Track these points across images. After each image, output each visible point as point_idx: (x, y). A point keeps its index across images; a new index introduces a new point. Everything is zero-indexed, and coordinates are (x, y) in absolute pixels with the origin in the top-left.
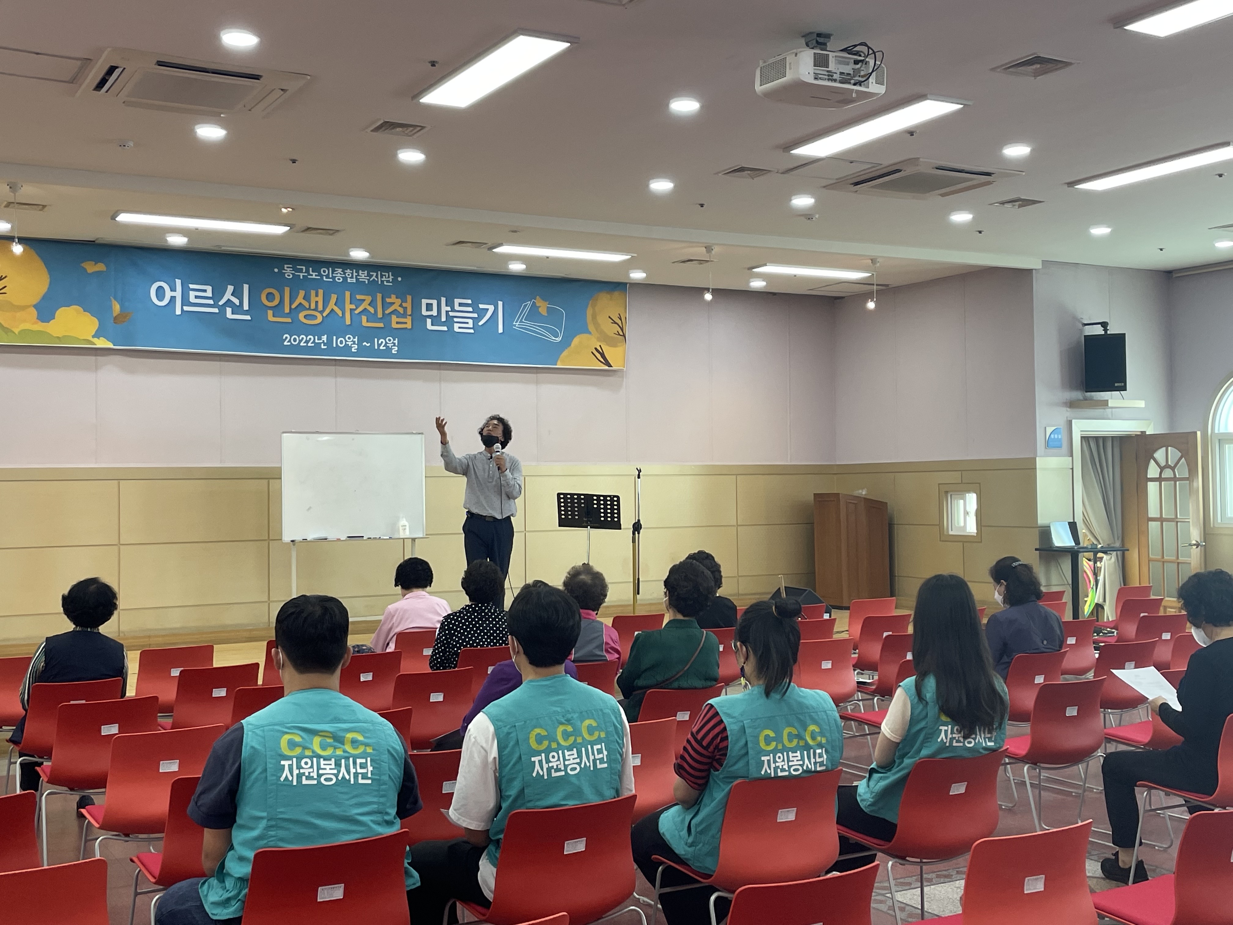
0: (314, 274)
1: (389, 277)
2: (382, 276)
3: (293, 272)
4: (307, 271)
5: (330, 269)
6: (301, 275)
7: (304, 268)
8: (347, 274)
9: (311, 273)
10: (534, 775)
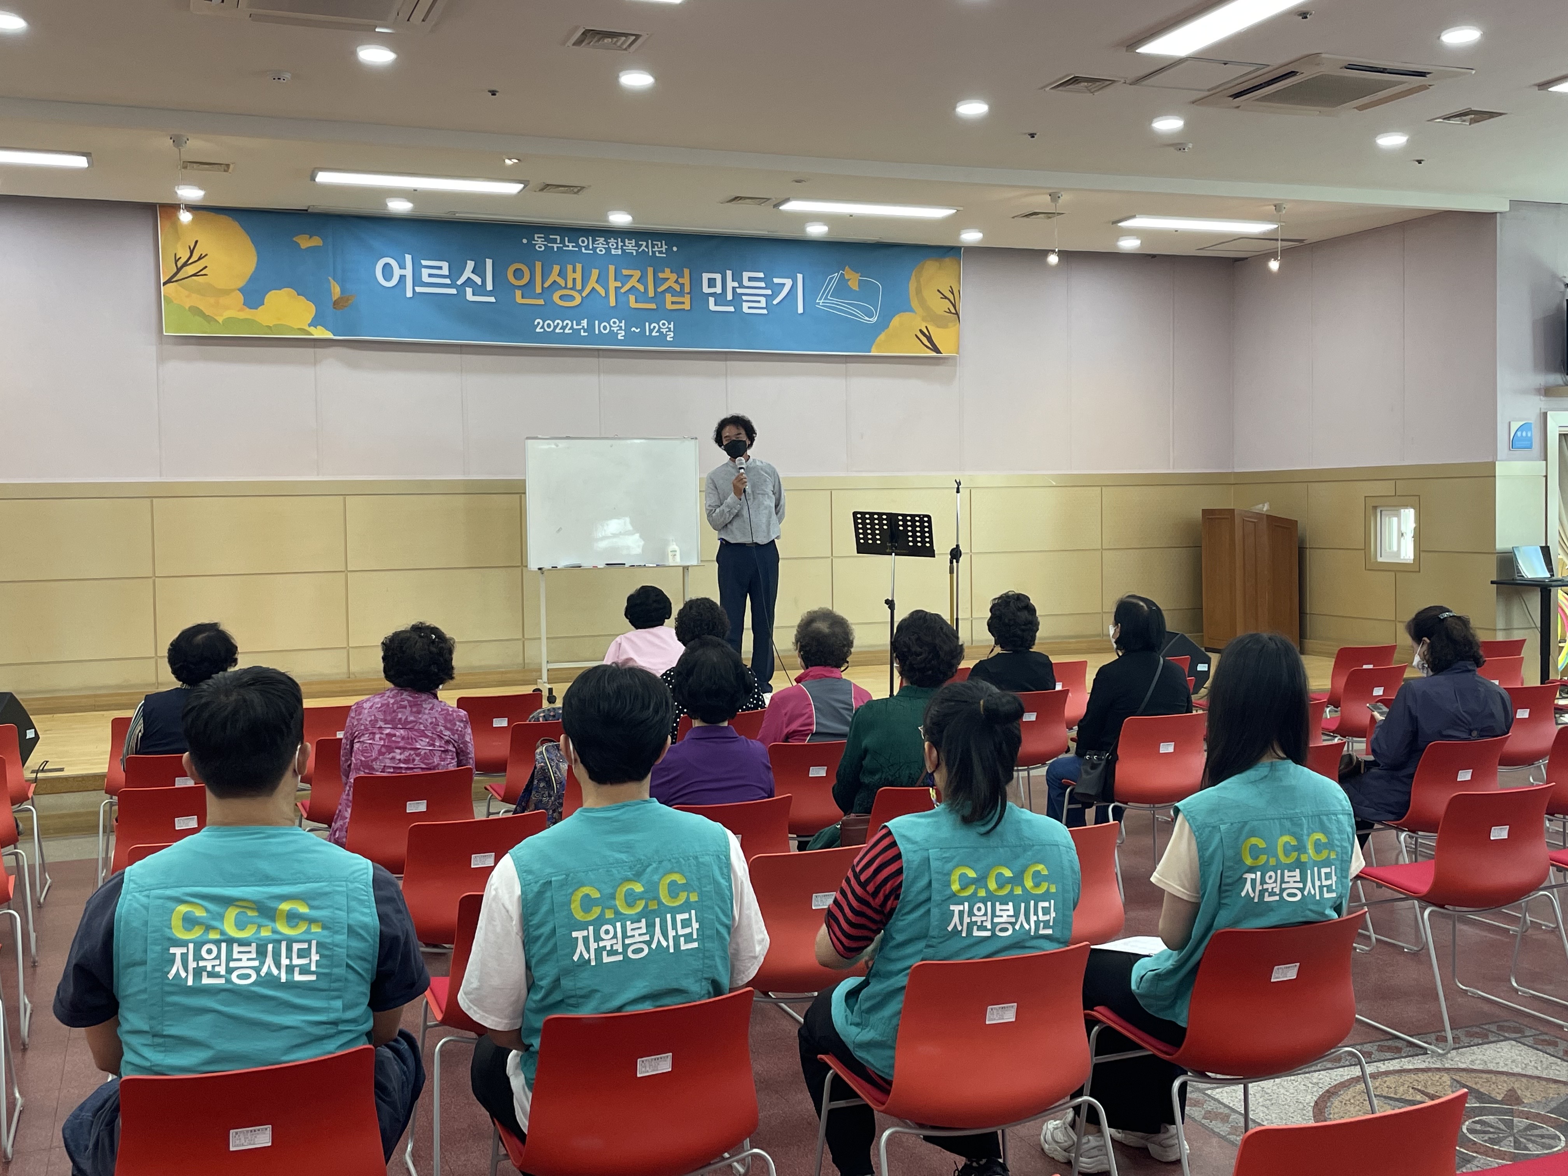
0: (571, 245)
1: (662, 247)
2: (653, 247)
3: (546, 243)
4: (563, 241)
5: (590, 238)
6: (555, 246)
7: (558, 238)
8: (610, 245)
9: (567, 244)
10: (576, 958)
